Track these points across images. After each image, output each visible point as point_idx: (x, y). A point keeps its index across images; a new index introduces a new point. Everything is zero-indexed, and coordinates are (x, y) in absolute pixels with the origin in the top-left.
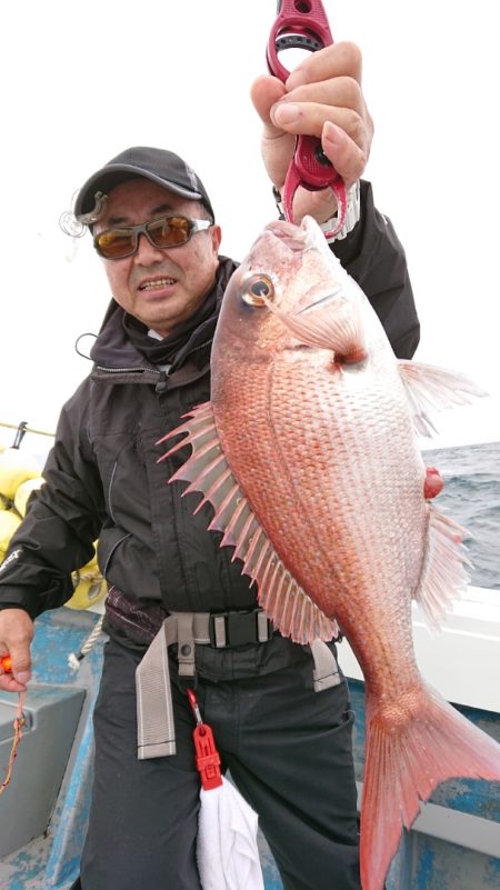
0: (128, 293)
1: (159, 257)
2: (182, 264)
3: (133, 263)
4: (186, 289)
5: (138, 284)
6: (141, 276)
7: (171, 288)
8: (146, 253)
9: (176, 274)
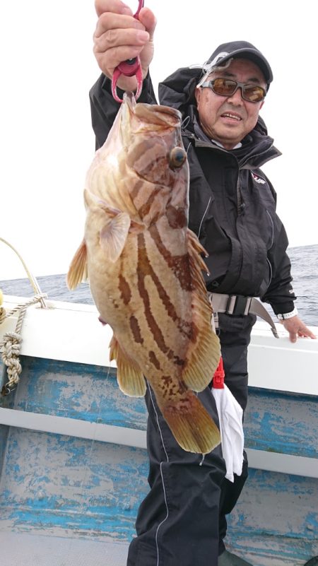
0: (215, 115)
1: (242, 104)
2: (251, 112)
3: (226, 100)
4: (244, 126)
5: (222, 113)
6: (227, 109)
7: (238, 122)
8: (236, 99)
9: (244, 116)
